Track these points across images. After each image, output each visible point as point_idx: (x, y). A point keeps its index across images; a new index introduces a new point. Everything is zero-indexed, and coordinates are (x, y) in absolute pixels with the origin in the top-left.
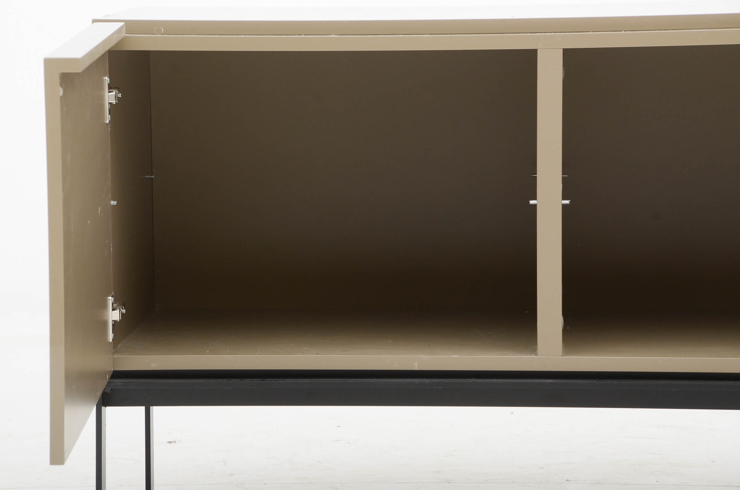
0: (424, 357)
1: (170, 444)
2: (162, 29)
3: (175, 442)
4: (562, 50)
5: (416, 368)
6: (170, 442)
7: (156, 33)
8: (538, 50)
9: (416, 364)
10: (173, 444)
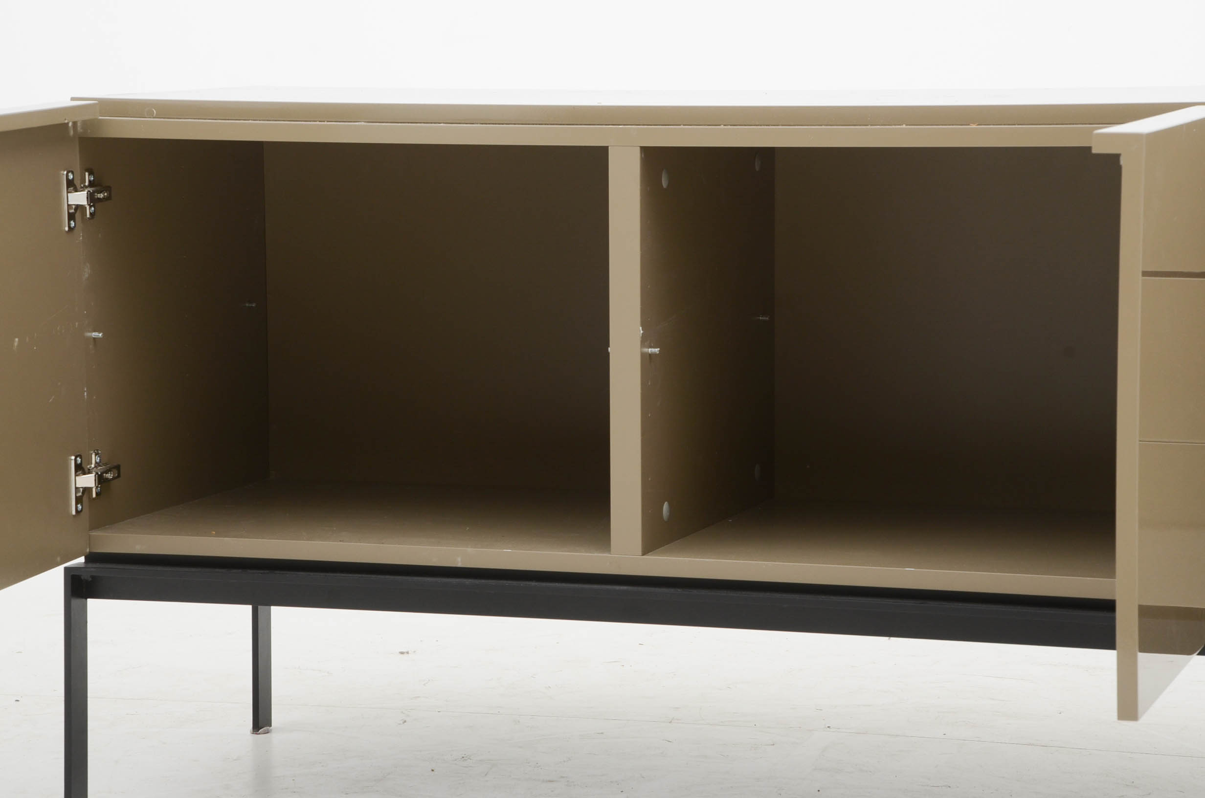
0: (470, 550)
1: (402, 655)
2: (153, 111)
3: (408, 653)
4: (639, 148)
5: (460, 564)
6: (402, 653)
7: (147, 116)
8: (609, 147)
9: (459, 559)
10: (406, 655)
